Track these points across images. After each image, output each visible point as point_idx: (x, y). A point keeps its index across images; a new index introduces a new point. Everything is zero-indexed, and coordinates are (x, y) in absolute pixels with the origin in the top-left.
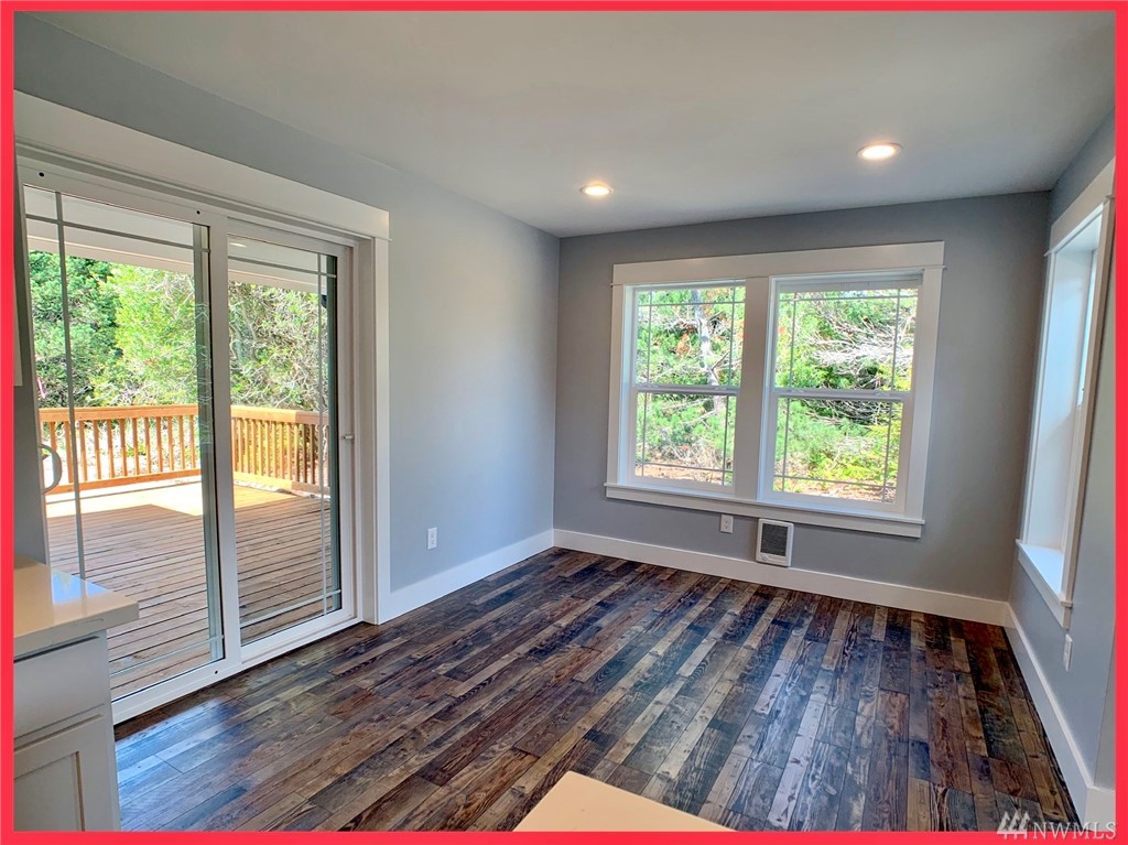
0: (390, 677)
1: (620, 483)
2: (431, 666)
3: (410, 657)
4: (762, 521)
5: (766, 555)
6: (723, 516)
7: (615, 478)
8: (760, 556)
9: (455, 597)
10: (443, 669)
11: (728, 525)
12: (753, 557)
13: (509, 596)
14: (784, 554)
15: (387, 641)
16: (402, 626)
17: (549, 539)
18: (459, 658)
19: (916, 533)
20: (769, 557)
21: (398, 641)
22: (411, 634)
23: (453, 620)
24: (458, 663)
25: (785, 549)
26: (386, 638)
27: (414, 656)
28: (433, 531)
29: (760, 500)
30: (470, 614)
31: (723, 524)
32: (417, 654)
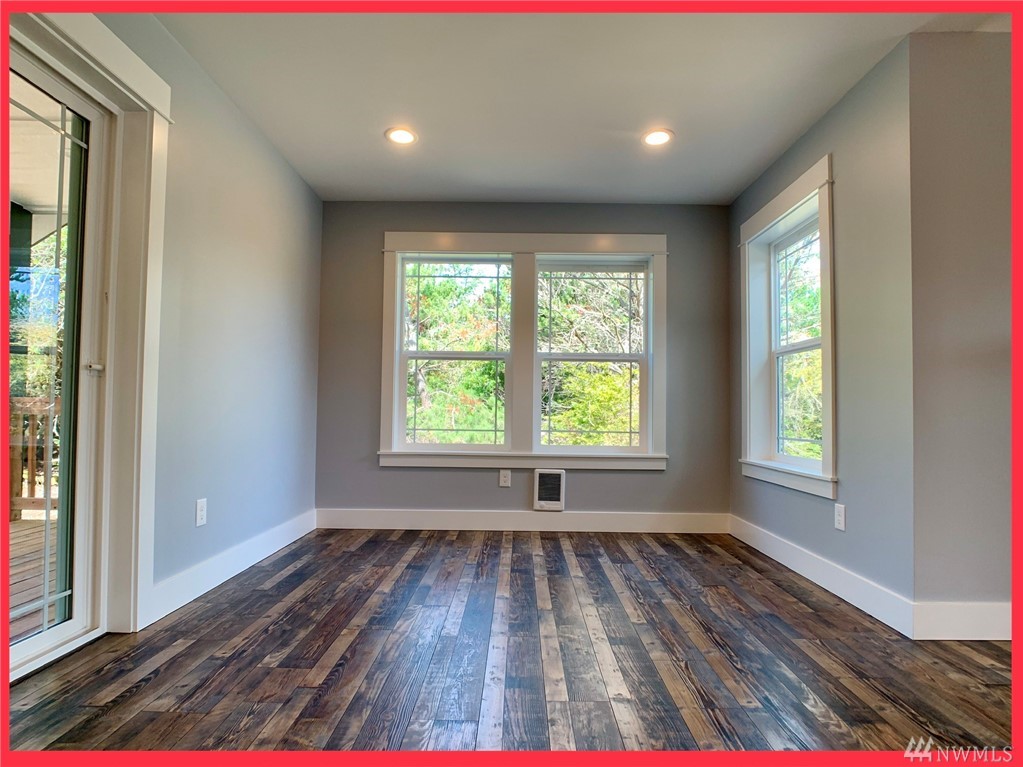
0: (198, 687)
1: (396, 449)
2: (250, 663)
3: (212, 658)
4: (538, 472)
5: (543, 503)
6: (502, 471)
7: (390, 444)
8: (538, 504)
9: (231, 586)
10: (272, 660)
11: (506, 479)
12: (530, 506)
13: (299, 577)
14: (559, 500)
15: (162, 648)
16: (176, 626)
17: (311, 521)
18: (285, 644)
19: (662, 466)
20: (546, 504)
21: (180, 646)
22: (198, 632)
23: (246, 609)
24: (287, 651)
25: (559, 494)
26: (160, 644)
27: (219, 654)
28: (202, 503)
29: (536, 452)
30: (264, 600)
31: (502, 478)
32: (223, 652)
